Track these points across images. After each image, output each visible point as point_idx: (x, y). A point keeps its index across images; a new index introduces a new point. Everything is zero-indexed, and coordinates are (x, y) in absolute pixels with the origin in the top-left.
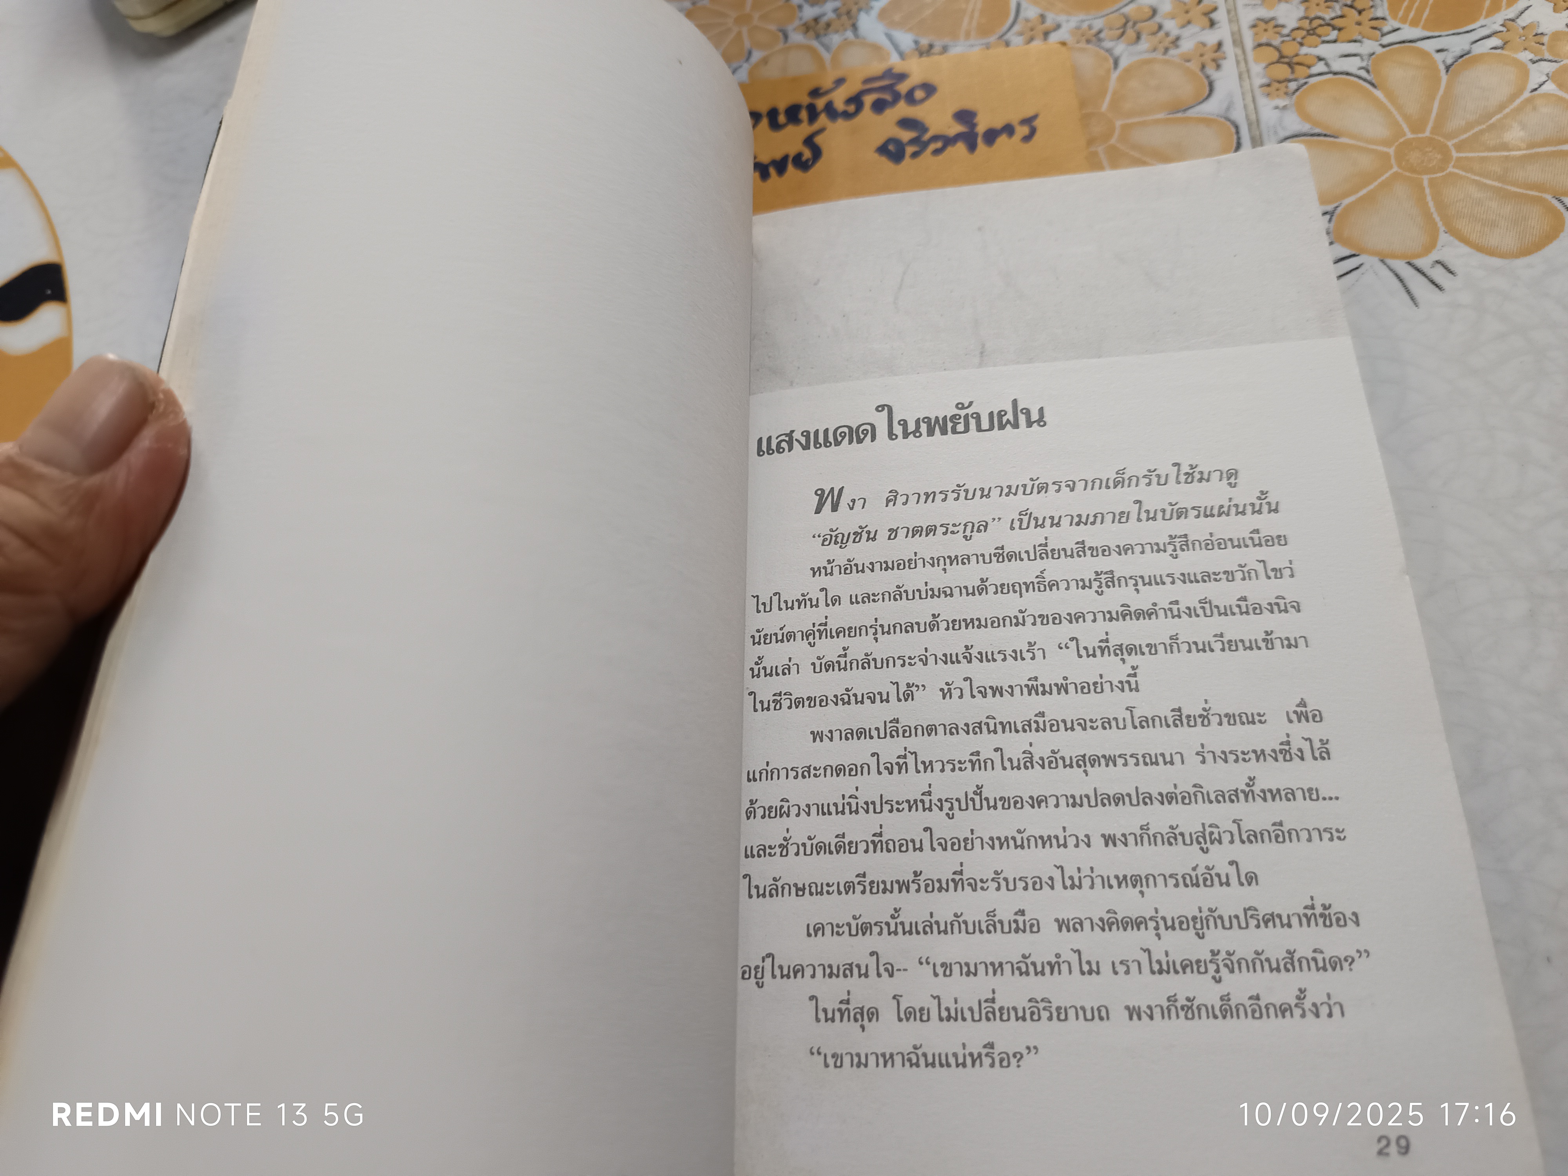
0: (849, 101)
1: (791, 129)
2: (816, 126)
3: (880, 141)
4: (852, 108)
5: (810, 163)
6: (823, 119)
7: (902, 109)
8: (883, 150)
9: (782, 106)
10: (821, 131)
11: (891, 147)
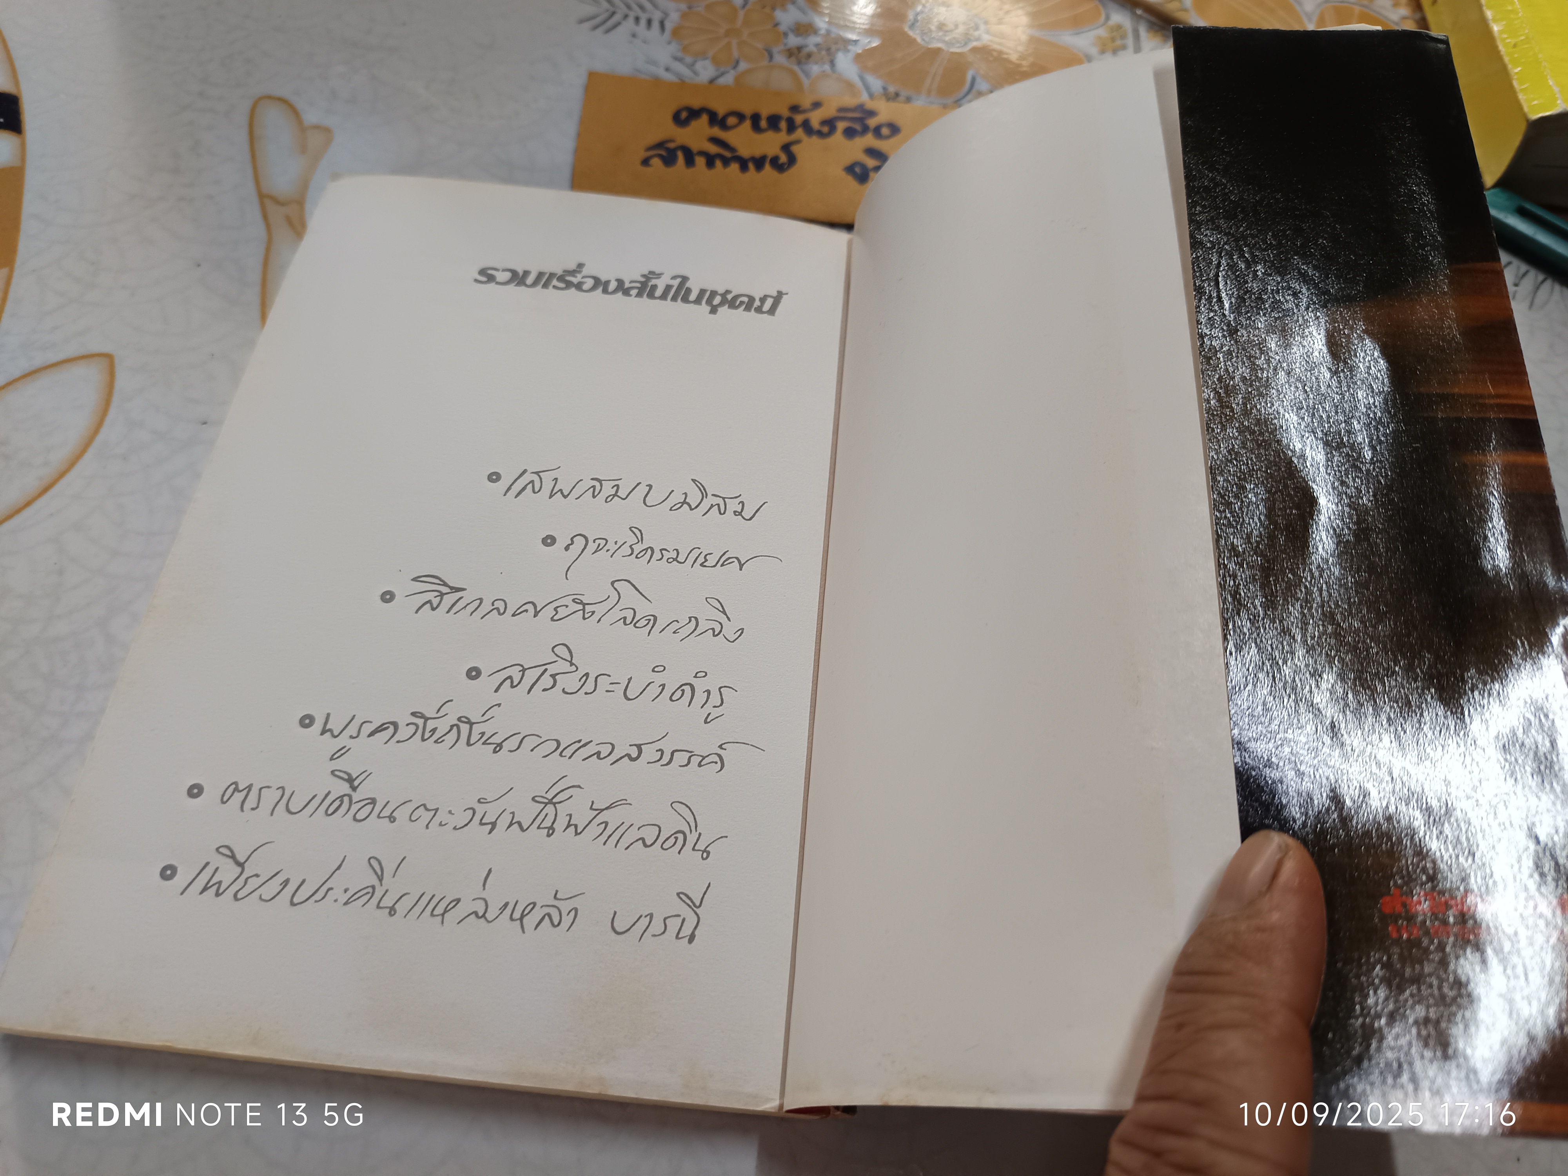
0: (824, 122)
1: (770, 135)
2: (793, 137)
3: (848, 162)
4: (825, 129)
5: (786, 166)
6: (799, 133)
7: (869, 140)
8: (850, 169)
9: (765, 113)
10: (798, 142)
11: (858, 170)
